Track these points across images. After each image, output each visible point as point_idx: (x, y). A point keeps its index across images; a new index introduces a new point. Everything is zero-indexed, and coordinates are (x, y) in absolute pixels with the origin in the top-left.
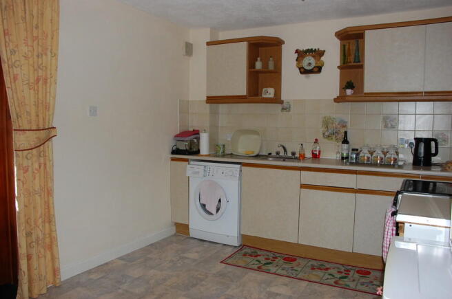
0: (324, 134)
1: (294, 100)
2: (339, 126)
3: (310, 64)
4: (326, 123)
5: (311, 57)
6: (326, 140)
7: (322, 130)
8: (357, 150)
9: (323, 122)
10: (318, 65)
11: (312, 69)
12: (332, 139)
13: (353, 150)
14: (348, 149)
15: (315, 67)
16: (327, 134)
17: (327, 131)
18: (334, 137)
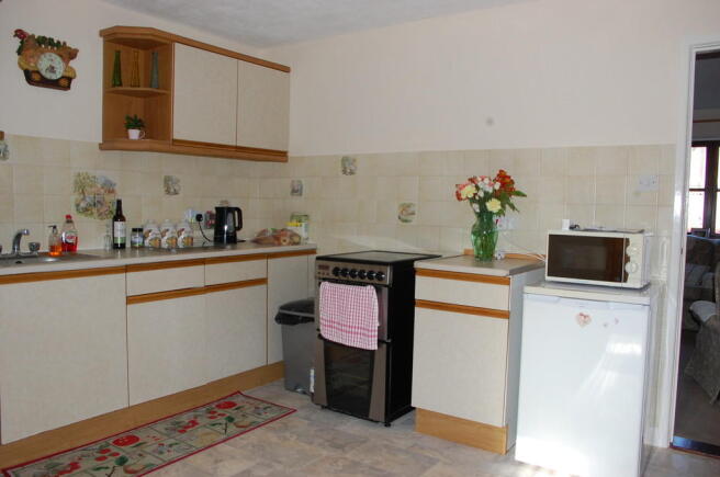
0: (78, 205)
1: (15, 136)
2: (102, 191)
3: (52, 69)
4: (81, 185)
5: (54, 56)
6: (83, 217)
7: (74, 197)
8: (141, 230)
9: (76, 182)
10: (67, 74)
11: (58, 80)
12: (92, 213)
13: (134, 230)
14: (125, 231)
15: (63, 77)
16: (83, 205)
17: (84, 199)
18: (95, 210)
